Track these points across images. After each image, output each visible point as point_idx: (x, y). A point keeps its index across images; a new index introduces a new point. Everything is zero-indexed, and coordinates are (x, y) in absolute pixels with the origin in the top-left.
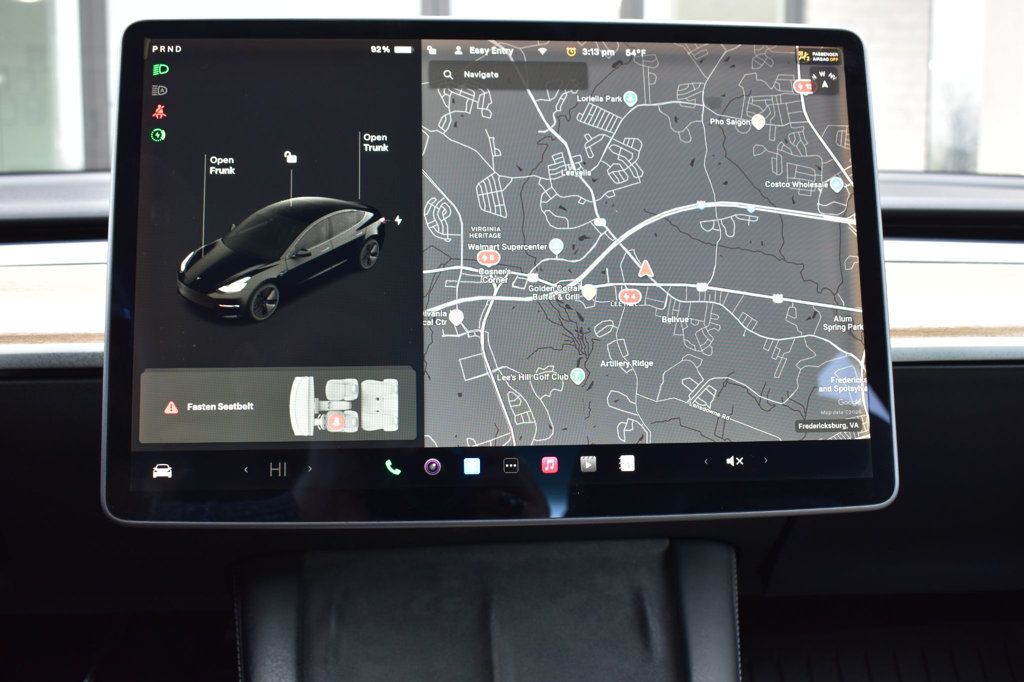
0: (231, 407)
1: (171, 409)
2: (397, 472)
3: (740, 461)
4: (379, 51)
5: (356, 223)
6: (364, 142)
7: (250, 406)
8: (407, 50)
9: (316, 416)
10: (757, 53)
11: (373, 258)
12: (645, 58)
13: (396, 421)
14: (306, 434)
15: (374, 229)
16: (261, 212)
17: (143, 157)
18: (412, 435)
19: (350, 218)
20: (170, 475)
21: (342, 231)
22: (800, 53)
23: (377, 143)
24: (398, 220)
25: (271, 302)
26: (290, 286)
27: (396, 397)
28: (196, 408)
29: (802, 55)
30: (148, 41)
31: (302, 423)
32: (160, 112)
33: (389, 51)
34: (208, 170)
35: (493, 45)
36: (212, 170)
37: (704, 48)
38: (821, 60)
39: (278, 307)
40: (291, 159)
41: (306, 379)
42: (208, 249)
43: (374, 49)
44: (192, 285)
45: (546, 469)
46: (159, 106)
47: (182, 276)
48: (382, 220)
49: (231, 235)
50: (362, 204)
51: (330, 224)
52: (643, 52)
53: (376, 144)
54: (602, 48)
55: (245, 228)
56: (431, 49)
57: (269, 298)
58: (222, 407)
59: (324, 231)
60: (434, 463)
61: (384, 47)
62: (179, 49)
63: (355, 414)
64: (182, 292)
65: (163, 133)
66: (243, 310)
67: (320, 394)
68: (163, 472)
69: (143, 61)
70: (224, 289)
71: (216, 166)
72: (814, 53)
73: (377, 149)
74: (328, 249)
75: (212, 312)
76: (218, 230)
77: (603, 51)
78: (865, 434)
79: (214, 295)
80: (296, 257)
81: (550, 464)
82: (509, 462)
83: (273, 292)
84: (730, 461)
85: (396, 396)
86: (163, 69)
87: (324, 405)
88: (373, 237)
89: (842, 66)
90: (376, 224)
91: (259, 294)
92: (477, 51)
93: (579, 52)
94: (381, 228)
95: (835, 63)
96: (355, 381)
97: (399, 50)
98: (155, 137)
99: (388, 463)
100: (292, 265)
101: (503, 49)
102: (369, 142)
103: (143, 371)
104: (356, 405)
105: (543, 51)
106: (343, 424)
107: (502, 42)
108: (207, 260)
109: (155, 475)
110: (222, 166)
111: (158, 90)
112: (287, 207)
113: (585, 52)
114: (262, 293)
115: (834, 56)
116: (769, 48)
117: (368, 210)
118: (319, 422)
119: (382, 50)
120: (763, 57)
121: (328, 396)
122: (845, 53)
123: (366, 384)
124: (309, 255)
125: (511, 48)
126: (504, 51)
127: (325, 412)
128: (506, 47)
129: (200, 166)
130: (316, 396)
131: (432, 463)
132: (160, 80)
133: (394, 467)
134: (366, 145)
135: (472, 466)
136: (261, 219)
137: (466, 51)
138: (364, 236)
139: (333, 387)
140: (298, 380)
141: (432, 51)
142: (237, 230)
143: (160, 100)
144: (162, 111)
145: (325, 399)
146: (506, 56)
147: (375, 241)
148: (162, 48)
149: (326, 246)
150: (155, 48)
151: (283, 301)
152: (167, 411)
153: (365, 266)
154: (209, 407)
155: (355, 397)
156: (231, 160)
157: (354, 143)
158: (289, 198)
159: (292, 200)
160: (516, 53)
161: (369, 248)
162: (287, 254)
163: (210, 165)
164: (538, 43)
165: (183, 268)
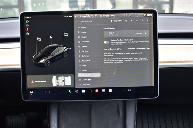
1: (33, 82)
2: (71, 92)
3: (130, 90)
5: (63, 49)
6: (64, 34)
7: (46, 81)
8: (71, 17)
11: (66, 55)
12: (115, 17)
13: (70, 84)
14: (55, 86)
15: (66, 50)
16: (46, 47)
17: (25, 38)
18: (73, 86)
19: (61, 48)
20: (33, 93)
21: (60, 51)
22: (145, 14)
24: (70, 48)
25: (49, 63)
26: (52, 60)
27: (70, 80)
28: (37, 82)
29: (145, 15)
31: (55, 84)
32: (28, 29)
33: (68, 17)
35: (87, 15)
36: (37, 40)
37: (126, 14)
38: (149, 16)
39: (50, 64)
40: (51, 38)
41: (55, 77)
42: (37, 54)
43: (65, 17)
44: (35, 61)
45: (96, 92)
47: (33, 59)
48: (67, 48)
49: (41, 52)
50: (64, 46)
52: (114, 15)
53: (66, 34)
54: (107, 15)
55: (44, 50)
56: (75, 16)
58: (41, 81)
59: (57, 50)
60: (77, 91)
62: (30, 18)
64: (33, 62)
66: (44, 65)
67: (57, 79)
69: (24, 20)
70: (40, 61)
72: (147, 14)
73: (66, 35)
74: (58, 54)
75: (39, 65)
76: (39, 51)
78: (153, 85)
79: (39, 62)
80: (53, 55)
81: (97, 91)
82: (90, 90)
86: (28, 21)
87: (58, 81)
89: (153, 17)
90: (66, 49)
91: (46, 62)
92: (84, 16)
93: (103, 16)
94: (67, 50)
95: (151, 16)
96: (63, 77)
97: (70, 17)
98: (27, 34)
99: (69, 91)
100: (52, 57)
102: (65, 34)
103: (27, 76)
104: (64, 81)
105: (96, 16)
106: (61, 84)
108: (37, 56)
109: (30, 93)
110: (39, 39)
111: (27, 25)
113: (104, 16)
115: (151, 15)
116: (138, 14)
118: (57, 84)
120: (137, 16)
122: (153, 14)
123: (65, 77)
124: (55, 55)
126: (89, 16)
129: (35, 39)
132: (27, 23)
133: (70, 91)
135: (84, 91)
136: (46, 49)
137: (82, 16)
138: (64, 51)
139: (59, 78)
141: (76, 17)
142: (42, 51)
143: (27, 27)
150: (26, 18)
152: (32, 82)
153: (64, 57)
155: (63, 79)
156: (41, 38)
157: (62, 34)
159: (51, 45)
160: (91, 17)
161: (65, 53)
162: (51, 55)
163: (37, 39)
164: (95, 14)
165: (33, 58)
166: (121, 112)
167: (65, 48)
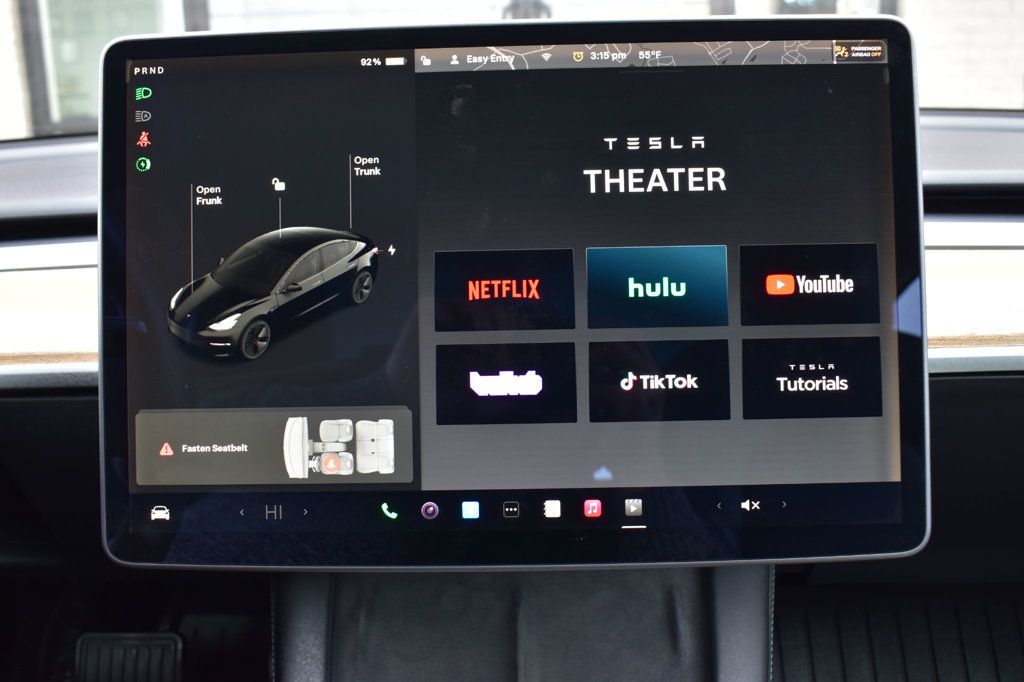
0: (226, 449)
1: (166, 451)
2: (394, 515)
3: (756, 505)
4: (369, 64)
5: (348, 254)
6: (355, 165)
7: (243, 448)
8: (399, 61)
9: (310, 458)
10: (788, 49)
11: (366, 291)
12: (661, 60)
13: (392, 463)
14: (301, 477)
15: (366, 260)
16: (250, 244)
17: (128, 189)
18: (409, 478)
19: (342, 249)
20: (167, 517)
21: (333, 262)
22: (837, 48)
23: (368, 166)
24: (392, 250)
25: (263, 340)
26: (281, 321)
28: (191, 449)
29: (840, 50)
30: (129, 63)
31: (297, 467)
32: (144, 140)
33: (379, 63)
34: (195, 201)
35: (493, 52)
36: (198, 200)
37: (727, 46)
38: (861, 55)
39: (270, 344)
40: (280, 186)
41: (300, 419)
42: (197, 285)
43: (364, 62)
44: (182, 323)
45: (548, 514)
46: (144, 133)
47: (172, 314)
48: (375, 250)
49: (220, 270)
50: (354, 233)
51: (321, 256)
52: (658, 54)
53: (367, 168)
54: (613, 51)
55: (235, 261)
56: (425, 59)
57: (260, 336)
58: (217, 448)
59: (315, 263)
60: (431, 507)
61: (374, 60)
62: (161, 70)
63: (350, 456)
64: (173, 330)
65: (148, 162)
66: (234, 350)
67: (314, 435)
68: (160, 514)
69: (126, 84)
70: (214, 327)
71: (202, 195)
72: (853, 48)
73: (369, 172)
74: (319, 283)
75: (203, 350)
76: (207, 265)
77: (613, 55)
78: (896, 476)
79: (204, 333)
80: (287, 292)
82: (509, 506)
83: (264, 330)
84: (746, 505)
85: (392, 437)
86: (146, 93)
87: (319, 447)
88: (366, 269)
89: (886, 61)
90: (369, 255)
91: (250, 331)
92: (475, 60)
93: (587, 56)
94: (374, 259)
95: (877, 58)
96: (350, 422)
97: (391, 62)
98: (140, 167)
99: (385, 507)
100: (283, 300)
101: (504, 56)
102: (360, 166)
103: (138, 412)
104: (351, 447)
105: (547, 57)
106: (338, 467)
107: (502, 48)
108: (198, 296)
109: (153, 517)
110: (209, 196)
111: (142, 116)
112: (276, 238)
113: (594, 56)
114: (253, 329)
115: (876, 49)
116: (802, 44)
117: (360, 240)
118: (314, 464)
119: (373, 63)
120: (795, 54)
121: (322, 438)
122: (889, 46)
123: (360, 424)
124: (300, 289)
125: (512, 55)
126: (506, 59)
127: (320, 454)
128: (506, 54)
129: (187, 196)
130: (310, 438)
131: (429, 507)
132: (144, 105)
133: (390, 510)
134: (357, 169)
135: (471, 510)
136: (251, 251)
137: (462, 60)
138: (356, 268)
139: (327, 427)
140: (291, 421)
141: (427, 62)
142: (227, 264)
143: (144, 126)
144: (146, 139)
145: (319, 440)
146: (506, 63)
147: (368, 273)
148: (144, 70)
149: (316, 280)
150: (137, 70)
151: (274, 339)
152: (163, 452)
153: (358, 300)
154: (204, 449)
155: (350, 438)
156: (218, 189)
157: (345, 167)
158: (278, 229)
159: (280, 231)
160: (517, 60)
161: (362, 281)
162: (278, 288)
163: (196, 195)
164: (542, 48)
165: (173, 305)
166: (685, 628)
167: (361, 245)
